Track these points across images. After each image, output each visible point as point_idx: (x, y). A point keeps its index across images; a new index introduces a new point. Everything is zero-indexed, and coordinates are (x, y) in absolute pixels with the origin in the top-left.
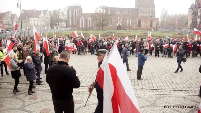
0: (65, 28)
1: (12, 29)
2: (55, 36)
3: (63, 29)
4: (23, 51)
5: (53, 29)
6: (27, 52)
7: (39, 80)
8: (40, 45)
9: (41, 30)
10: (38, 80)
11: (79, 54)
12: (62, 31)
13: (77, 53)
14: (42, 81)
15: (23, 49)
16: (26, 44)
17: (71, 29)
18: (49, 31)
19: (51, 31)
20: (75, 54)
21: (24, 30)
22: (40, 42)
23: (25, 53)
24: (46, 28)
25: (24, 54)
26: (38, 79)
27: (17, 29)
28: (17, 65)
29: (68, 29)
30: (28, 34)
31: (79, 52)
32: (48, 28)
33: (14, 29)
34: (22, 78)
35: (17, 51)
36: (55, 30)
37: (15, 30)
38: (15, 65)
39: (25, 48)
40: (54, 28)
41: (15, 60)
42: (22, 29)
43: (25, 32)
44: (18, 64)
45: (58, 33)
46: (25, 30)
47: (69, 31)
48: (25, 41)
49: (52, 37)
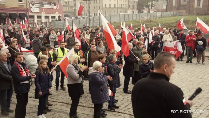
0: (163, 13)
1: (74, 14)
2: (144, 25)
3: (159, 14)
4: (90, 52)
5: (141, 14)
6: (97, 53)
7: (113, 103)
8: (118, 41)
9: (121, 16)
10: (110, 104)
11: (189, 61)
12: (158, 18)
13: (185, 59)
14: (117, 105)
15: (92, 49)
16: (94, 40)
17: (175, 13)
18: (134, 18)
19: (138, 17)
20: (182, 60)
21: (92, 15)
22: (119, 37)
23: (94, 54)
24: (129, 12)
25: (92, 57)
26: (111, 101)
27: (82, 14)
28: (78, 75)
29: (169, 13)
30: (99, 23)
31: (188, 58)
32: (133, 12)
33: (77, 13)
34: (86, 97)
35: (79, 50)
36: (146, 15)
37: (79, 15)
38: (76, 74)
39: (94, 47)
40: (143, 12)
41: (75, 66)
42: (89, 14)
43: (94, 19)
44: (80, 73)
45: (151, 21)
46: (94, 16)
47: (171, 18)
48: (93, 35)
49: (138, 28)
